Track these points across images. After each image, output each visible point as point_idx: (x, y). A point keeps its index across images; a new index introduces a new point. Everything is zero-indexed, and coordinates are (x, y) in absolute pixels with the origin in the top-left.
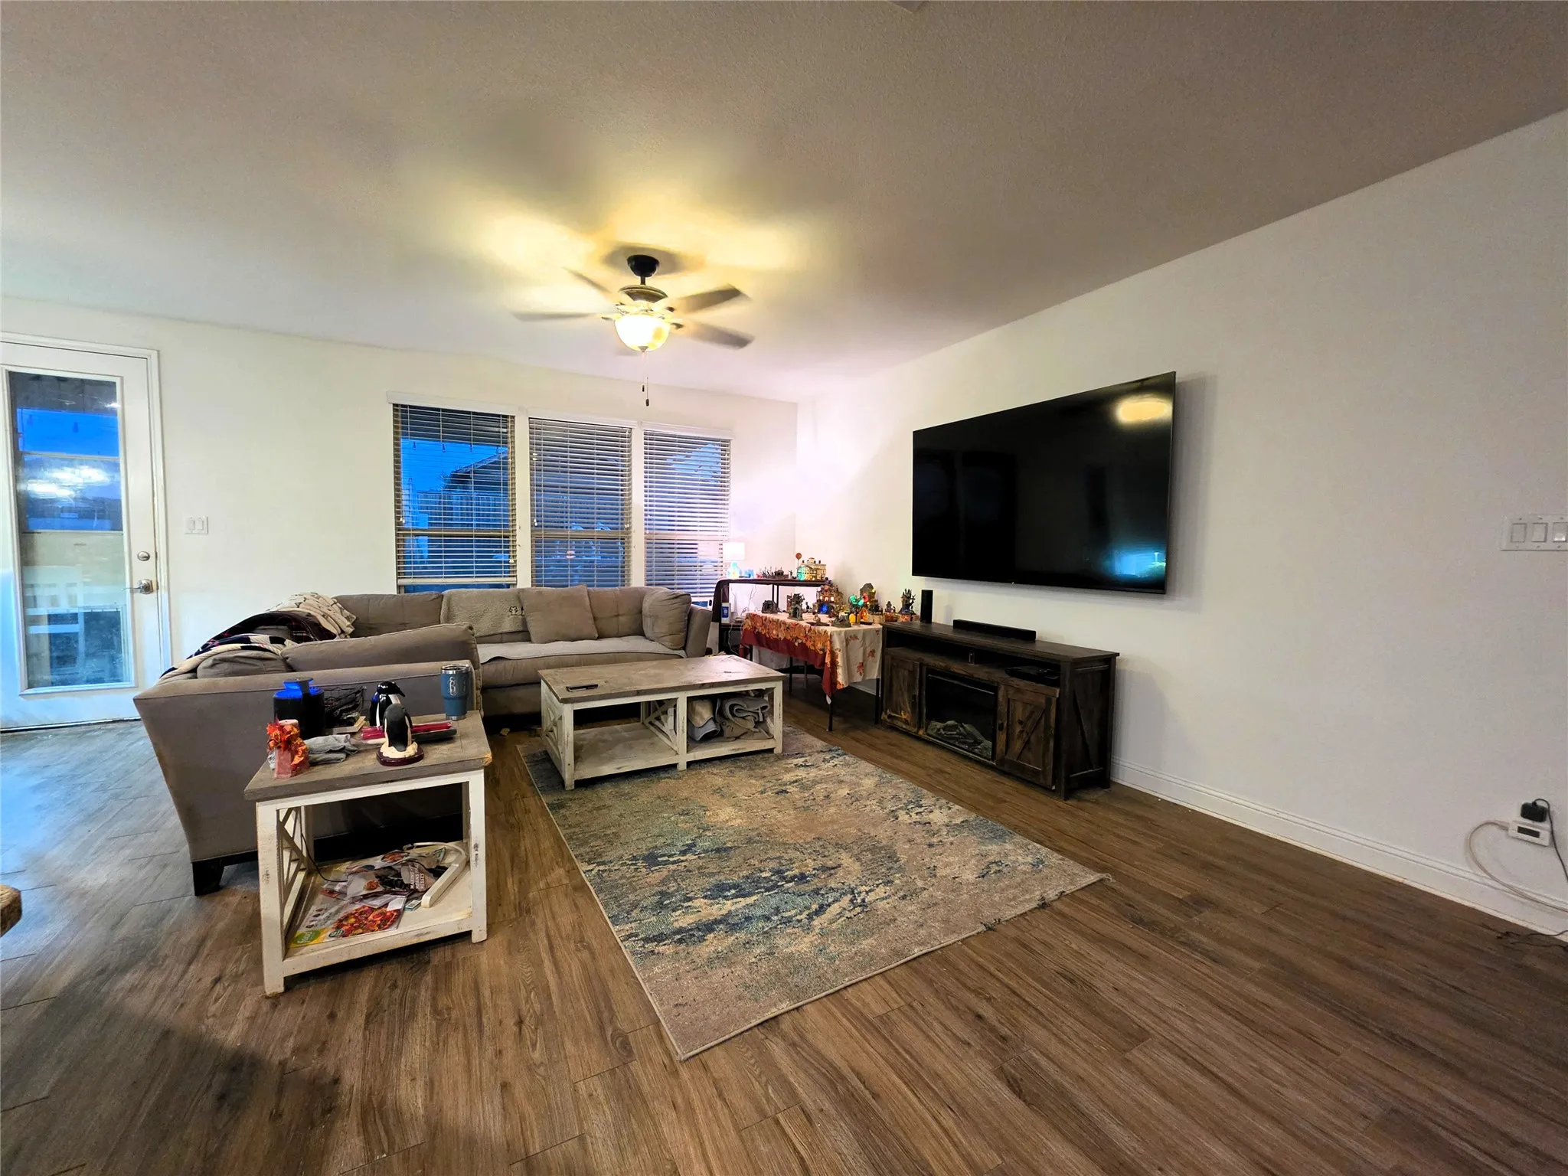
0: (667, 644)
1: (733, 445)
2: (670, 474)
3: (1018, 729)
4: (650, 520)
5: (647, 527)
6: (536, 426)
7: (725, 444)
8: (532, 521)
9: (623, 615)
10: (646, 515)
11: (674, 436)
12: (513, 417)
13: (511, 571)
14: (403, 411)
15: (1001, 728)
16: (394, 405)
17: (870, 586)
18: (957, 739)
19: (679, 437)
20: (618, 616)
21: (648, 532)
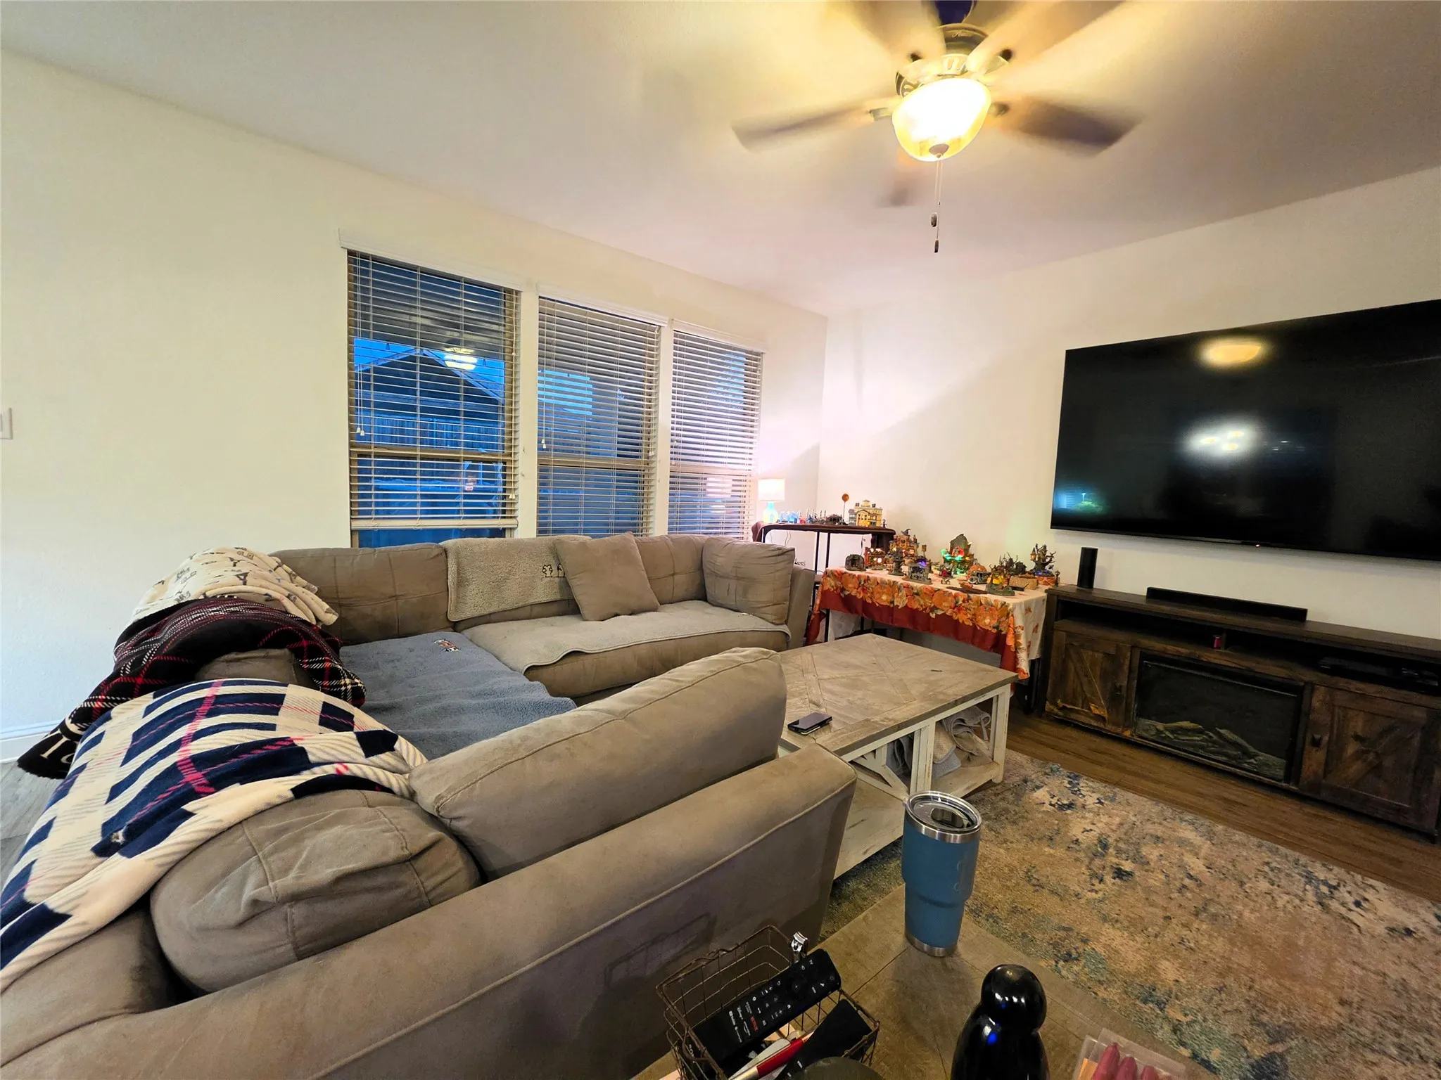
0: (769, 617)
1: (766, 361)
2: (701, 390)
3: (1352, 748)
4: (675, 447)
5: (673, 456)
6: (550, 310)
7: (753, 360)
8: (539, 442)
9: (679, 573)
10: (672, 441)
11: (706, 342)
12: (517, 292)
13: (506, 509)
14: (363, 264)
15: (1316, 743)
16: (350, 253)
17: (962, 538)
18: (1202, 747)
19: (712, 344)
20: (673, 575)
21: (673, 462)
